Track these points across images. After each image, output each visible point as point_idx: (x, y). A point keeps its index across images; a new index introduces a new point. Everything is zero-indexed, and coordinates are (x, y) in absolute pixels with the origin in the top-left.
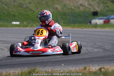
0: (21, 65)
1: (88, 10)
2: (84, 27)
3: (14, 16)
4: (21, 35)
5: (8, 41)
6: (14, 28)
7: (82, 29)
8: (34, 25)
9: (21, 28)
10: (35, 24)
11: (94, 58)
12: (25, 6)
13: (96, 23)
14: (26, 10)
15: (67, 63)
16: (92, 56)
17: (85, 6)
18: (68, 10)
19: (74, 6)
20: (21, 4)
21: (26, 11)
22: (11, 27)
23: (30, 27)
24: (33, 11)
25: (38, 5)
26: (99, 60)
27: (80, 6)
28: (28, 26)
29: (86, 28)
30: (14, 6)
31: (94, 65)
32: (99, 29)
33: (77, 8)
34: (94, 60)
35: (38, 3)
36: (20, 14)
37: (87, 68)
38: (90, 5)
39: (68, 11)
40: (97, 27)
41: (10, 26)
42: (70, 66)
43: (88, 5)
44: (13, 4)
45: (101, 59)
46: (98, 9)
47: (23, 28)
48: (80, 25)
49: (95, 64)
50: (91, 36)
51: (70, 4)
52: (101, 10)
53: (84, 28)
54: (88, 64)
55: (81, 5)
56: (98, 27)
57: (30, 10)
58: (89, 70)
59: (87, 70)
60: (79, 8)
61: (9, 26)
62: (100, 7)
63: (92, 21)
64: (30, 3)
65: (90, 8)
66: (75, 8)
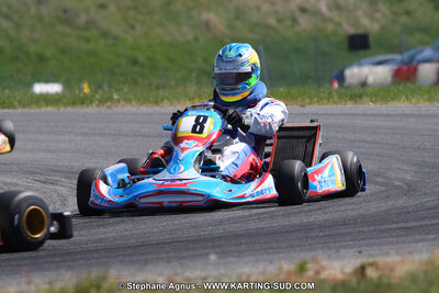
0: (57, 259)
1: (330, 27)
2: (311, 99)
3: (41, 58)
4: (62, 137)
5: (11, 164)
6: (34, 110)
7: (303, 106)
8: (115, 97)
9: (62, 109)
10: (117, 90)
11: (344, 223)
12: (82, 19)
13: (363, 79)
14: (87, 34)
15: (236, 245)
16: (336, 216)
17: (318, 13)
18: (251, 30)
19: (276, 12)
20: (65, 11)
21: (88, 40)
22: (24, 106)
23: (98, 106)
24: (116, 38)
25: (132, 13)
26: (365, 229)
27: (298, 14)
28: (91, 102)
29: (318, 101)
30: (41, 19)
31: (343, 251)
32: (369, 106)
33: (288, 23)
34: (344, 231)
35: (135, 8)
36: (63, 51)
37: (309, 266)
38: (338, 7)
40: (360, 97)
41: (19, 102)
42: (247, 259)
43: (330, 9)
44: (33, 11)
45: (371, 228)
46: (368, 24)
47: (70, 110)
48: (294, 91)
49: (345, 247)
50: (339, 136)
51: (258, 8)
52: (383, 27)
53: (310, 104)
54: (317, 249)
55: (303, 10)
56: (364, 99)
57: (105, 34)
58: (317, 273)
59: (310, 273)
60: (295, 20)
61: (16, 103)
62: (378, 15)
63: (348, 73)
64: (102, 6)
65: (337, 19)
66: (279, 21)
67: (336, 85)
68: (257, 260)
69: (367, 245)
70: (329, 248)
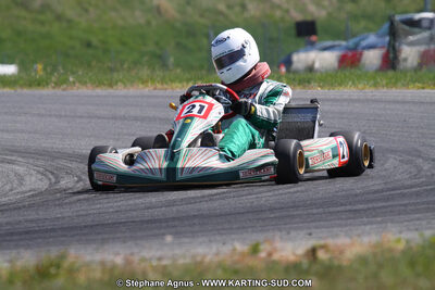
1: (278, 14)
4: (19, 118)
8: (71, 79)
9: (19, 90)
10: (73, 73)
11: (295, 206)
12: (37, 3)
13: (310, 63)
14: (42, 17)
15: (189, 225)
16: (286, 197)
18: (202, 16)
21: (42, 23)
23: (53, 88)
24: (70, 21)
26: (315, 211)
28: (47, 84)
31: (293, 233)
32: (317, 91)
33: (237, 9)
36: (19, 34)
39: (203, 21)
40: (309, 82)
42: (201, 240)
45: (321, 210)
46: (315, 11)
47: (26, 91)
49: (295, 229)
52: (329, 14)
54: (268, 230)
56: (313, 84)
57: (59, 18)
58: (270, 255)
59: (263, 255)
60: (244, 7)
62: (325, 3)
63: (295, 58)
65: (285, 6)
66: (230, 7)
67: (283, 69)
68: (210, 241)
69: (317, 227)
70: (280, 230)
